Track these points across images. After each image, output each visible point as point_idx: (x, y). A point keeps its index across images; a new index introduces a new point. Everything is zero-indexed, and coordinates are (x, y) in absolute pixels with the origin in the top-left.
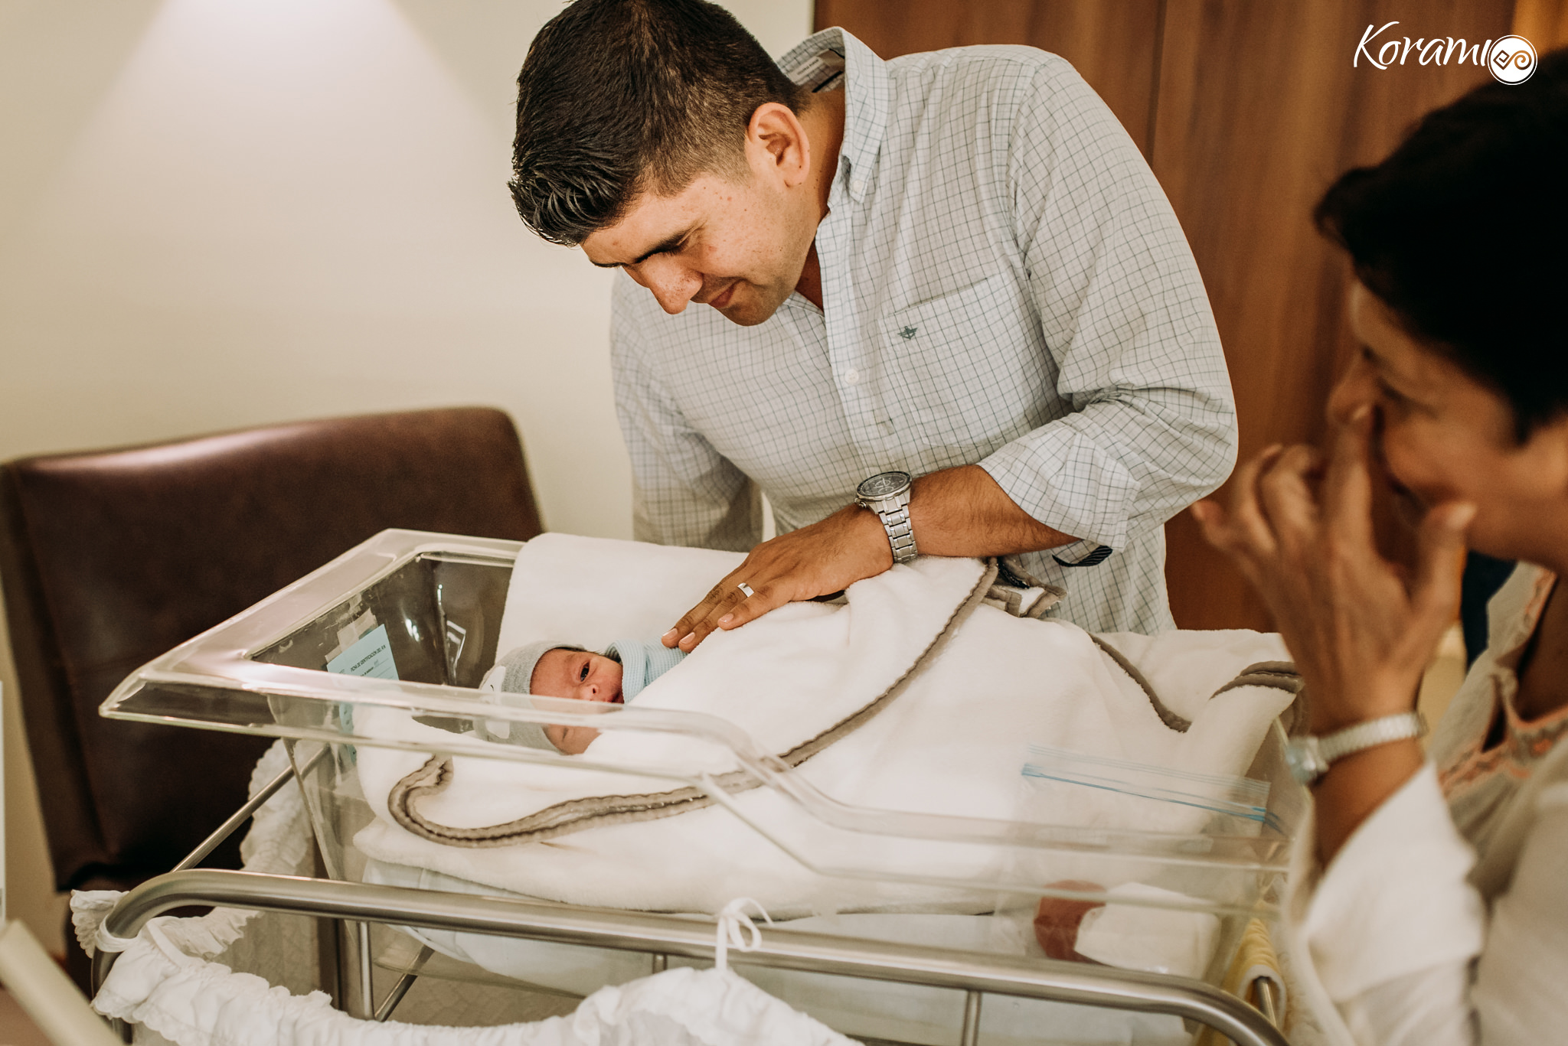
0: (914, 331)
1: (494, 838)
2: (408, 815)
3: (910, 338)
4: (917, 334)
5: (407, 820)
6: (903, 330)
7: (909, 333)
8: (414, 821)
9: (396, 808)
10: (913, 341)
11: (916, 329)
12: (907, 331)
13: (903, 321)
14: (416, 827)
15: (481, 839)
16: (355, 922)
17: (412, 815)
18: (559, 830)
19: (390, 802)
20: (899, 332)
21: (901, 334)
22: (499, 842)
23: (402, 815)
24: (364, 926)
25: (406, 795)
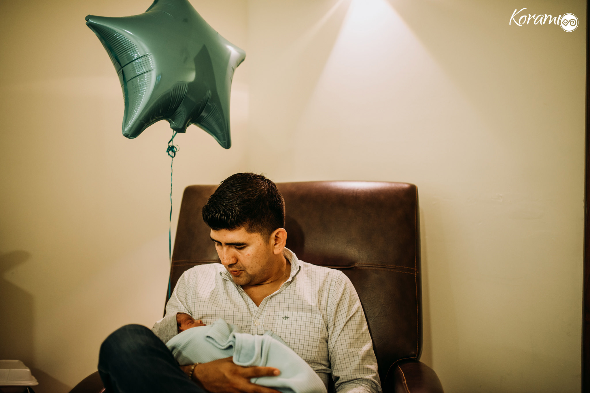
0: (288, 318)
3: (285, 319)
4: (288, 319)
6: (284, 317)
7: (286, 318)
10: (286, 321)
11: (288, 317)
12: (286, 317)
13: (286, 314)
20: (283, 317)
21: (283, 318)
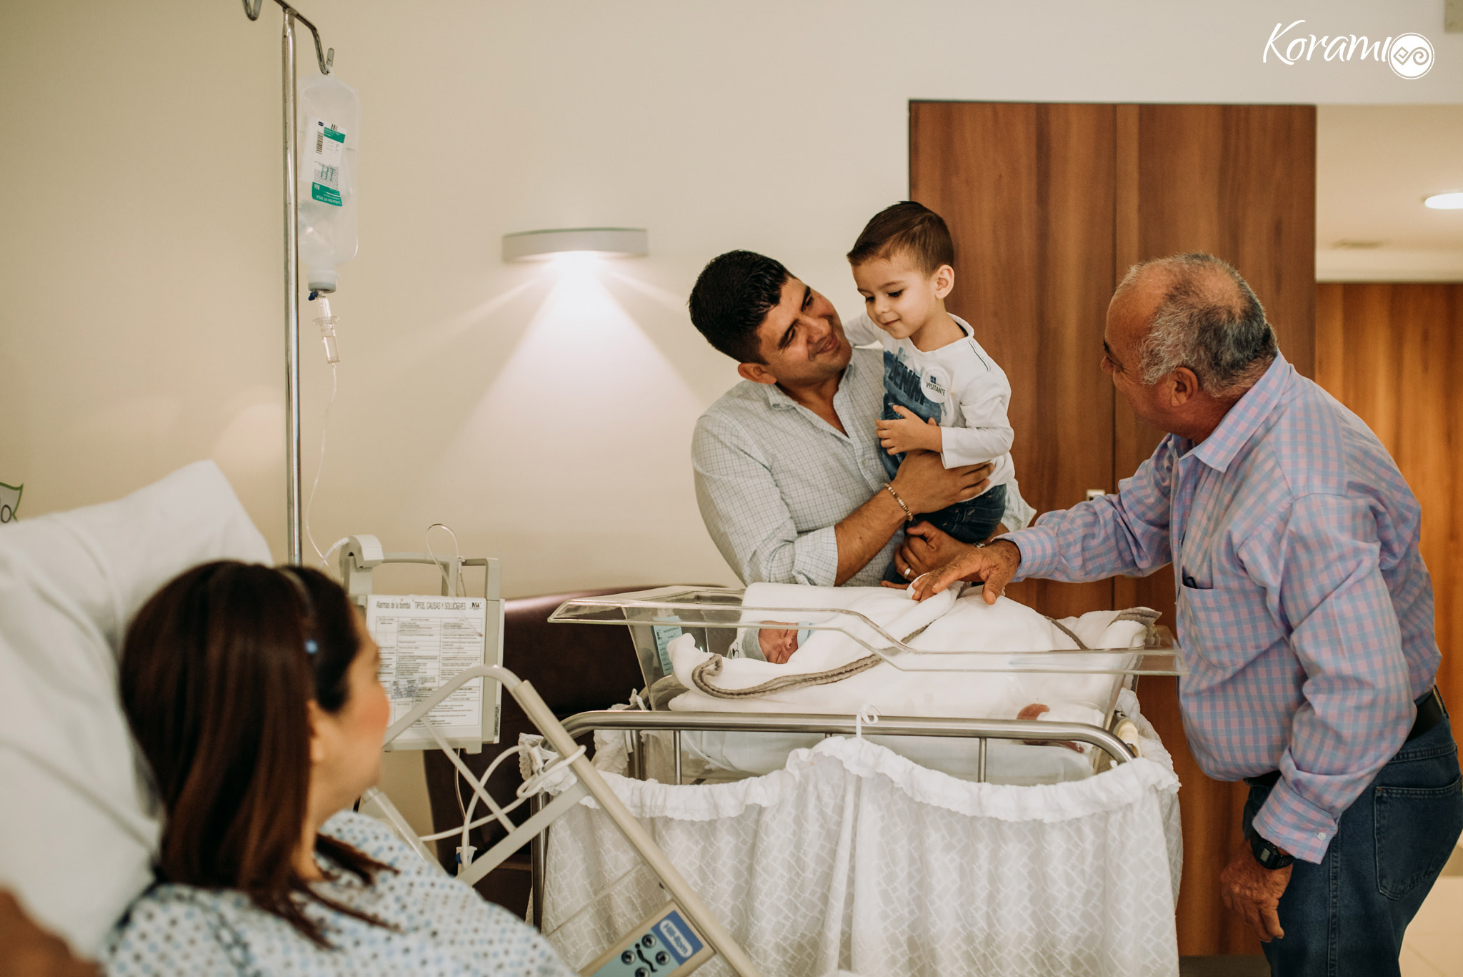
1: (745, 694)
2: (702, 681)
5: (702, 684)
8: (705, 685)
9: (696, 677)
14: (706, 687)
15: (739, 694)
16: (673, 731)
17: (704, 681)
18: (779, 690)
19: (693, 675)
22: (748, 696)
23: (699, 681)
24: (678, 734)
25: (701, 672)
